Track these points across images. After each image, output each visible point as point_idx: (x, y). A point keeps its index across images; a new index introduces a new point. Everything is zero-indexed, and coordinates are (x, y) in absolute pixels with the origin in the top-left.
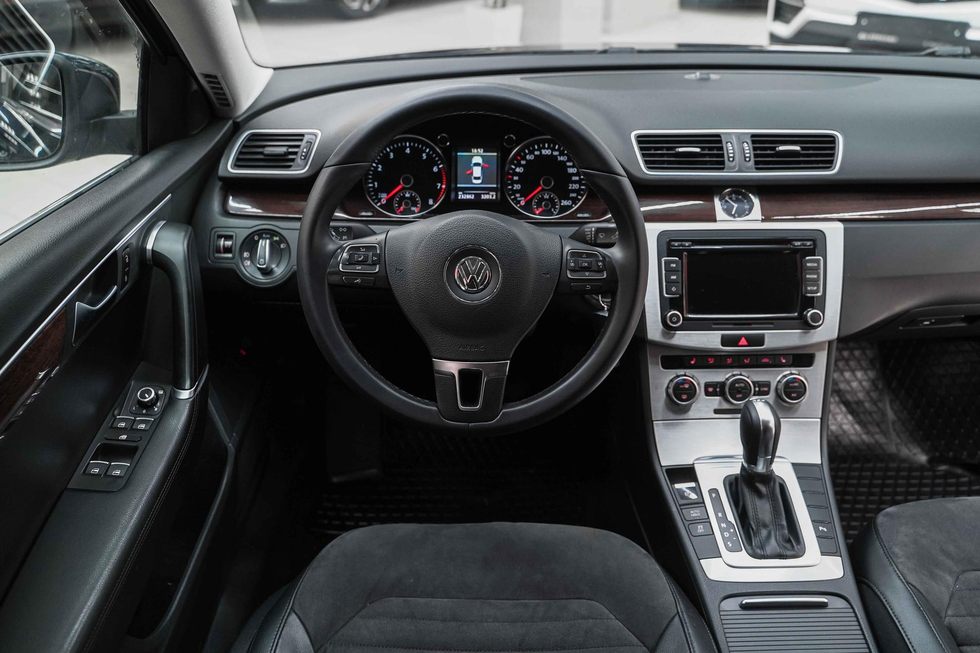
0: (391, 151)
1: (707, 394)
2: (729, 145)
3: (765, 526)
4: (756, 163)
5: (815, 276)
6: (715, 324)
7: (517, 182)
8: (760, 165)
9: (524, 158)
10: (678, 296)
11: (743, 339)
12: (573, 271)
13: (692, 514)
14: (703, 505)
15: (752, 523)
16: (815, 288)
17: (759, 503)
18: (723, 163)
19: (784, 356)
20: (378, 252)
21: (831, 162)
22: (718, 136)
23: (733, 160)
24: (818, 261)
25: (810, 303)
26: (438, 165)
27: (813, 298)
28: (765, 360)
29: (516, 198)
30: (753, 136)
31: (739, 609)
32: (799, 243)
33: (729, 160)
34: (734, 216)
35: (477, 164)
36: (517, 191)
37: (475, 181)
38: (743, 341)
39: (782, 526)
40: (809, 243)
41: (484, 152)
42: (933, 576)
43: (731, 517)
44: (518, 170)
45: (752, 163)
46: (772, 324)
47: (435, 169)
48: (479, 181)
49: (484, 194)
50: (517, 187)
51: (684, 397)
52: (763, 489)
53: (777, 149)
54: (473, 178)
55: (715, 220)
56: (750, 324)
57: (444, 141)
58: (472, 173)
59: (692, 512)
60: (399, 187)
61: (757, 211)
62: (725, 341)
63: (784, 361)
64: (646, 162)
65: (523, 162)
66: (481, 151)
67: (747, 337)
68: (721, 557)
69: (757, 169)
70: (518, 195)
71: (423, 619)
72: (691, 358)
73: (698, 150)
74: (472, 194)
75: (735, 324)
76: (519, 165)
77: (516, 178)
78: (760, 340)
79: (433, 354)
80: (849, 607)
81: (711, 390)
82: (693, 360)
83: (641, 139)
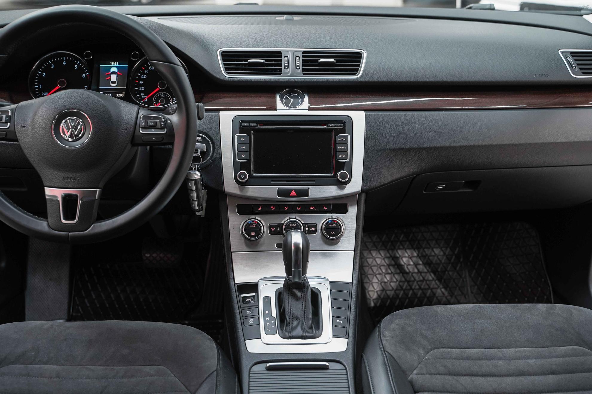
0: (52, 63)
1: (271, 232)
2: (286, 58)
3: (297, 318)
4: (304, 70)
5: (345, 148)
6: (272, 181)
7: (142, 85)
8: (306, 72)
9: (148, 69)
10: (246, 160)
11: (293, 191)
12: (144, 128)
13: (248, 312)
14: (257, 307)
15: (287, 316)
16: (345, 156)
17: (294, 303)
18: (281, 70)
19: (327, 205)
20: (10, 114)
21: (357, 70)
22: (280, 52)
23: (288, 68)
24: (346, 137)
25: (341, 166)
26: (86, 73)
27: (344, 162)
28: (312, 208)
29: (141, 96)
30: (304, 52)
31: (265, 370)
32: (333, 125)
33: (285, 68)
34: (290, 107)
35: (114, 73)
36: (142, 92)
37: (112, 85)
38: (293, 193)
39: (309, 319)
40: (340, 125)
41: (119, 64)
42: (408, 349)
43: (274, 314)
44: (143, 77)
45: (300, 70)
46: (314, 181)
47: (84, 76)
48: (115, 85)
49: (118, 93)
50: (142, 88)
51: (253, 234)
52: (299, 294)
53: (319, 61)
54: (111, 82)
55: (275, 110)
56: (299, 181)
57: (88, 55)
58: (110, 79)
59: (248, 311)
60: (57, 88)
61: (305, 104)
62: (281, 193)
63: (326, 209)
64: (226, 69)
65: (147, 72)
66: (117, 64)
67: (296, 190)
68: (261, 338)
69: (304, 74)
70: (142, 94)
71: (35, 377)
72: (259, 206)
73: (262, 61)
74: (109, 93)
75: (287, 181)
76: (143, 73)
77: (141, 82)
78: (306, 193)
79: (45, 184)
80: (344, 369)
81: (273, 229)
82: (260, 208)
83: (224, 54)
